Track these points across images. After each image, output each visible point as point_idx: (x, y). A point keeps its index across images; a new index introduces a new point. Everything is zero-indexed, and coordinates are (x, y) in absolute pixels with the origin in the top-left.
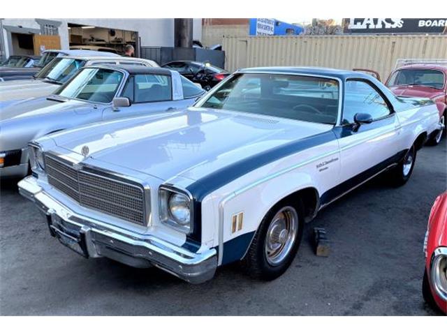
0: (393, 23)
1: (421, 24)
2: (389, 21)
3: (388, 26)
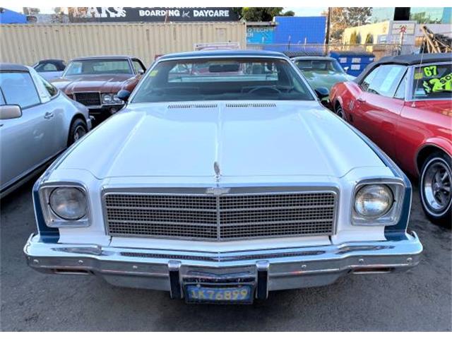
0: (116, 12)
1: (142, 13)
2: (112, 9)
3: (112, 15)
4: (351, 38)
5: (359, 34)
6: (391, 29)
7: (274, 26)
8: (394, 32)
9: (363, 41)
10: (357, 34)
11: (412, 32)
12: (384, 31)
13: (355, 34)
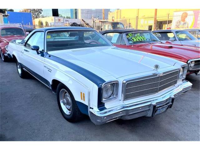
4: (39, 23)
5: (42, 21)
6: (55, 20)
7: (7, 16)
8: (56, 21)
9: (44, 24)
10: (41, 21)
11: (63, 21)
12: (52, 21)
13: (40, 21)
